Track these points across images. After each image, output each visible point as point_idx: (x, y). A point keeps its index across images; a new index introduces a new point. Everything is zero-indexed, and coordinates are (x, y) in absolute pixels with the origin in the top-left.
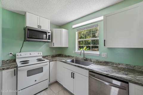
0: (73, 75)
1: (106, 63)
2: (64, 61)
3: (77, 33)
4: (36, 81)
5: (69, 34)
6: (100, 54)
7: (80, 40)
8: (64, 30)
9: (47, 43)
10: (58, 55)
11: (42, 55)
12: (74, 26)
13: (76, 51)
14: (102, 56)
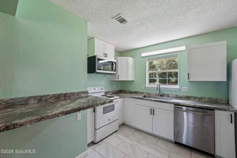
0: (152, 112)
1: (188, 98)
2: (137, 97)
3: (147, 63)
4: (109, 120)
5: (135, 64)
6: (180, 89)
7: (151, 72)
8: (130, 59)
9: (107, 75)
10: (119, 91)
11: (104, 90)
12: (143, 55)
13: (147, 86)
14: (183, 91)
